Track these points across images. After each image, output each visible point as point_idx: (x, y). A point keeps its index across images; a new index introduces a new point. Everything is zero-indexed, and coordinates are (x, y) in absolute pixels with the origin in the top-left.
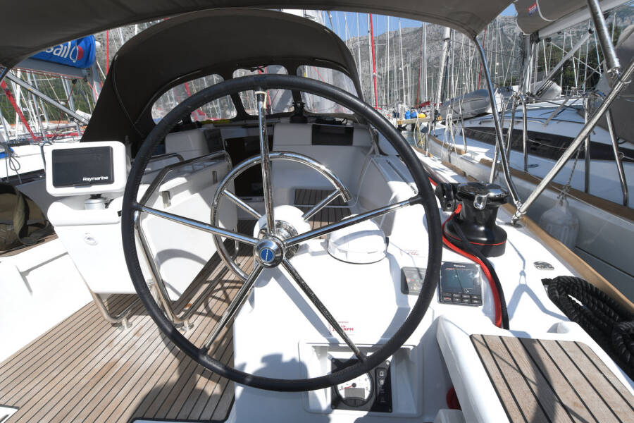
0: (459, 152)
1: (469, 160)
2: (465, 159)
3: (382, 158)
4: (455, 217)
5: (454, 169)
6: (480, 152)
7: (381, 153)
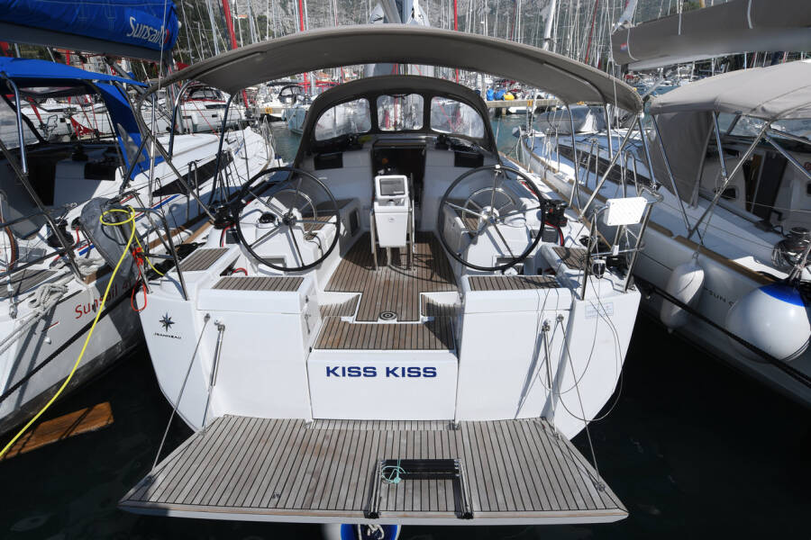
0: (554, 170)
1: (560, 178)
2: (557, 177)
3: (509, 181)
4: (549, 214)
5: (550, 186)
6: (568, 171)
7: (508, 178)
